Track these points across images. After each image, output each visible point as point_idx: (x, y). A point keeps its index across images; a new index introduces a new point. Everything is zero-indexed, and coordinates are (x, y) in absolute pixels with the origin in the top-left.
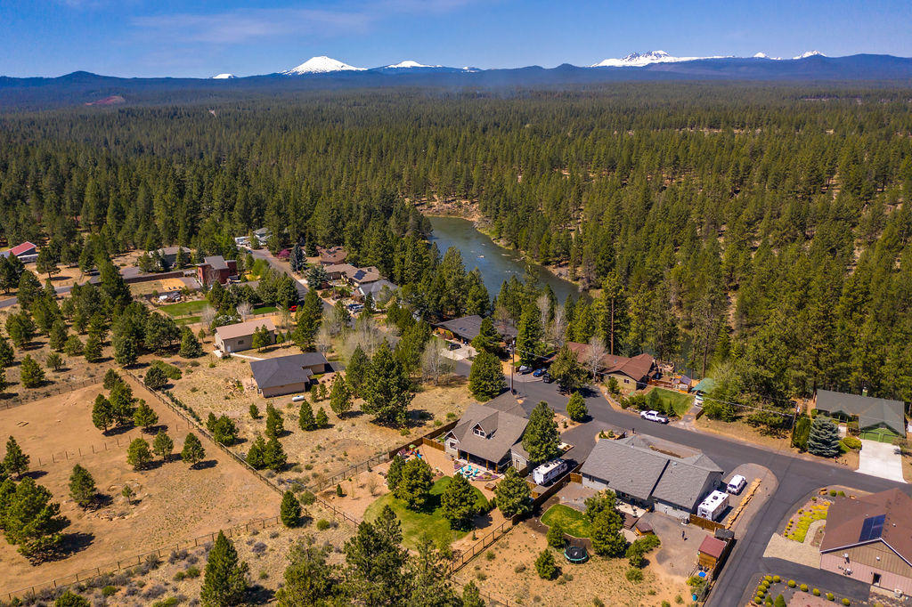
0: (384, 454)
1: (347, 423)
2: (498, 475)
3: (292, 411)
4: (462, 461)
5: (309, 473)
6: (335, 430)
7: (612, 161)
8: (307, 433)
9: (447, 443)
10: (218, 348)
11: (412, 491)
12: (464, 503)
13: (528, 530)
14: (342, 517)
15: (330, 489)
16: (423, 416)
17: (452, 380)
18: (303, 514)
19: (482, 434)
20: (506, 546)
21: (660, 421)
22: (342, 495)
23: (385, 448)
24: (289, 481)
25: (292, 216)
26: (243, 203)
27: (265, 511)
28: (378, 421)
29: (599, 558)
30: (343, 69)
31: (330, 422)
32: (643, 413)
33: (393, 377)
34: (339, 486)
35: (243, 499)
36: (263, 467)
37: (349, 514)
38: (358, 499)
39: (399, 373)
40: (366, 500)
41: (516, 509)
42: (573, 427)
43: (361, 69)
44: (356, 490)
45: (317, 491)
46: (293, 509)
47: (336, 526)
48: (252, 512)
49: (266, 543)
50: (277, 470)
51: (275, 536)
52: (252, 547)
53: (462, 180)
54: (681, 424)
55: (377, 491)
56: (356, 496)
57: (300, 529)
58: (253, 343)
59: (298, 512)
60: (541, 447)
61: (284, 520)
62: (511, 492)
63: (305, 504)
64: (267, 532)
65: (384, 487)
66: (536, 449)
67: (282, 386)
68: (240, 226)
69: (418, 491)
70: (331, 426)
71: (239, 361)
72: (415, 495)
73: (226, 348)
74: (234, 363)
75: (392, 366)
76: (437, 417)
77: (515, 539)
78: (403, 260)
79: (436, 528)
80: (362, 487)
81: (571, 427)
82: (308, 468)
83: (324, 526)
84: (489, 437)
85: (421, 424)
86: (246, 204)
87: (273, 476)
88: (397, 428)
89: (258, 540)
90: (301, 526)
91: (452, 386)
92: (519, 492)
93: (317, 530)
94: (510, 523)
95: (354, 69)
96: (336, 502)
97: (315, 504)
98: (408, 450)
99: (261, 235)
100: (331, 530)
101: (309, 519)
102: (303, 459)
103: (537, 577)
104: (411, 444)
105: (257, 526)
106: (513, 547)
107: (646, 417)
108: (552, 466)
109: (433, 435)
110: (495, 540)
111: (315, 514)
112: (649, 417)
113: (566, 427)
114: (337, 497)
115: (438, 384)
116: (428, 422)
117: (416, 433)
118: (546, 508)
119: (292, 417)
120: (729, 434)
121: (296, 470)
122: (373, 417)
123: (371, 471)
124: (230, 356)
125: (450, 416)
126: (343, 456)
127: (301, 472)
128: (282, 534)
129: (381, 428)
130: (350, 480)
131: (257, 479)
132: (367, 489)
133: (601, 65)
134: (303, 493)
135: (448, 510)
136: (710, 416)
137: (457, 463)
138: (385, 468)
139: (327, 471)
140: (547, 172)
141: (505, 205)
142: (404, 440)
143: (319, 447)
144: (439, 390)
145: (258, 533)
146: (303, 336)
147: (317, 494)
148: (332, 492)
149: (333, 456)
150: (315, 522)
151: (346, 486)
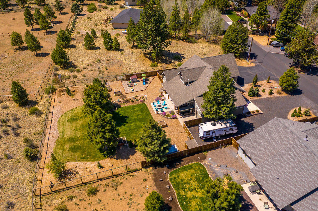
2: (179, 117)
9: (164, 80)
16: (177, 58)
38: (77, 100)
42: (278, 95)
51: (5, 108)
81: (276, 95)
82: (78, 71)
83: (33, 112)
84: (186, 84)
100: (34, 116)
113: (271, 93)
114: (66, 95)
115: (208, 41)
117: (160, 67)
118: (186, 162)
124: (124, 7)
128: (10, 108)
137: (160, 96)
143: (98, 61)
149: (99, 68)
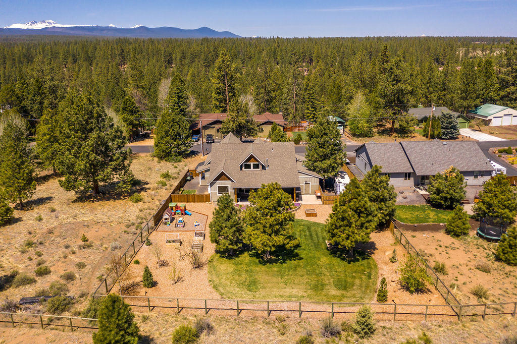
5: (51, 278)
9: (214, 190)
19: (256, 166)
20: (426, 254)
28: (84, 199)
38: (180, 279)
40: (194, 276)
80: (164, 264)
84: (265, 168)
114: (147, 290)
116: (147, 186)
117: (147, 197)
121: (24, 284)
123: (150, 243)
126: (83, 243)
127: (34, 282)
133: (11, 27)
143: (31, 244)
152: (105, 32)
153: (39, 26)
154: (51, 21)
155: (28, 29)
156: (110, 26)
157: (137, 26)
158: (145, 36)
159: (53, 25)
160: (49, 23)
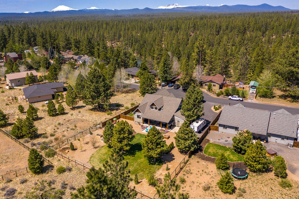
0: (99, 124)
1: (76, 111)
2: (169, 130)
3: (44, 108)
4: (145, 125)
5: (53, 138)
6: (69, 115)
7: (171, 27)
8: (52, 118)
9: (135, 116)
10: (8, 85)
11: (120, 142)
12: (159, 146)
13: (199, 160)
14: (74, 163)
15: (67, 146)
16: (118, 106)
17: (129, 91)
18: (46, 164)
19: (156, 108)
20: (189, 172)
21: (239, 100)
22: (73, 149)
23: (99, 122)
24: (39, 144)
25: (49, 39)
26: (27, 36)
27: (19, 164)
28: (93, 110)
29: (254, 174)
30: (70, 10)
31: (66, 111)
32: (230, 97)
33: (101, 82)
34: (72, 144)
35: (5, 158)
36: (22, 137)
37: (79, 161)
38: (85, 150)
39: (103, 80)
40: (90, 151)
41: (190, 148)
43: (77, 10)
44: (83, 145)
45: (57, 149)
46: (37, 161)
47: (70, 170)
48: (9, 166)
49: (16, 188)
50: (31, 138)
51: (24, 182)
52: (4, 192)
53: (117, 35)
54: (249, 101)
55: (97, 145)
56: (83, 149)
57: (44, 174)
58: (26, 81)
59: (42, 163)
60: (194, 111)
61: (31, 169)
62: (187, 137)
63: (49, 156)
64: (18, 179)
65: (101, 142)
66: (191, 113)
67: (39, 97)
68: (26, 46)
69: (125, 142)
70: (67, 113)
71: (18, 90)
72: (123, 145)
73: (11, 84)
74: (15, 90)
75: (100, 77)
76: (125, 105)
77: (193, 166)
78: (99, 49)
79: (139, 165)
80: (87, 143)
82: (52, 135)
83: (62, 171)
84: (160, 109)
85: (117, 109)
86: (29, 37)
87: (28, 142)
88: (105, 112)
89: (11, 186)
90: (45, 172)
91: (130, 93)
92: (192, 136)
93: (56, 174)
94: (187, 157)
95: (75, 10)
96: (70, 154)
97: (56, 156)
98: (113, 121)
99: (36, 49)
100: (67, 173)
101: (50, 167)
102: (49, 130)
103: (220, 192)
104: (114, 118)
105: (12, 176)
106: (194, 172)
107: (232, 98)
108: (200, 122)
109: (126, 113)
110: (181, 169)
111: (55, 163)
112: (234, 98)
114: (70, 151)
115: (123, 93)
116: (121, 108)
117: (115, 113)
118: (204, 146)
119: (44, 111)
120: (275, 103)
121: (44, 137)
122: (91, 107)
123: (91, 134)
124: (13, 88)
125: (132, 104)
126: (74, 127)
127: (47, 138)
128: (31, 179)
129: (95, 112)
130: (79, 140)
131: (17, 144)
132: (90, 145)
133: (158, 8)
134: (47, 151)
135: (148, 152)
136: (260, 96)
137: (142, 126)
138: (101, 132)
139: (64, 136)
140: (148, 32)
141: (135, 41)
142: (110, 117)
143: (59, 124)
144: (124, 95)
145: (11, 181)
146: (52, 76)
147: (57, 150)
148: (67, 148)
149: (68, 128)
150: (55, 168)
151: (76, 143)
152: (203, 9)
153: (171, 7)
154: (177, 4)
155: (165, 9)
156: (207, 5)
157: (222, 5)
158: (227, 12)
159: (177, 6)
160: (176, 5)
